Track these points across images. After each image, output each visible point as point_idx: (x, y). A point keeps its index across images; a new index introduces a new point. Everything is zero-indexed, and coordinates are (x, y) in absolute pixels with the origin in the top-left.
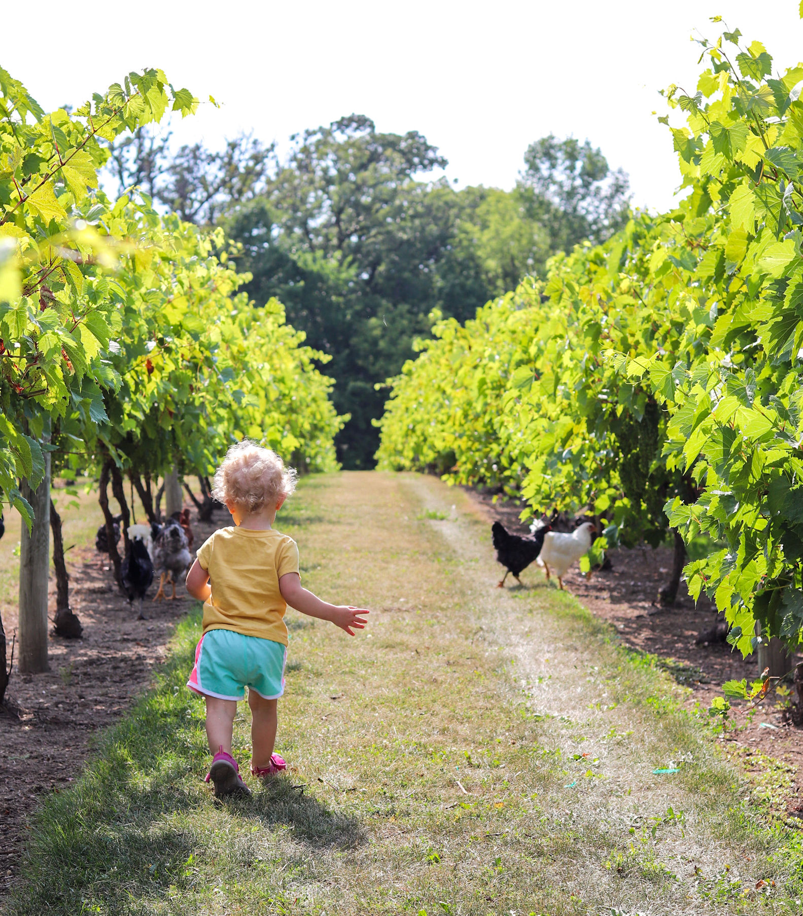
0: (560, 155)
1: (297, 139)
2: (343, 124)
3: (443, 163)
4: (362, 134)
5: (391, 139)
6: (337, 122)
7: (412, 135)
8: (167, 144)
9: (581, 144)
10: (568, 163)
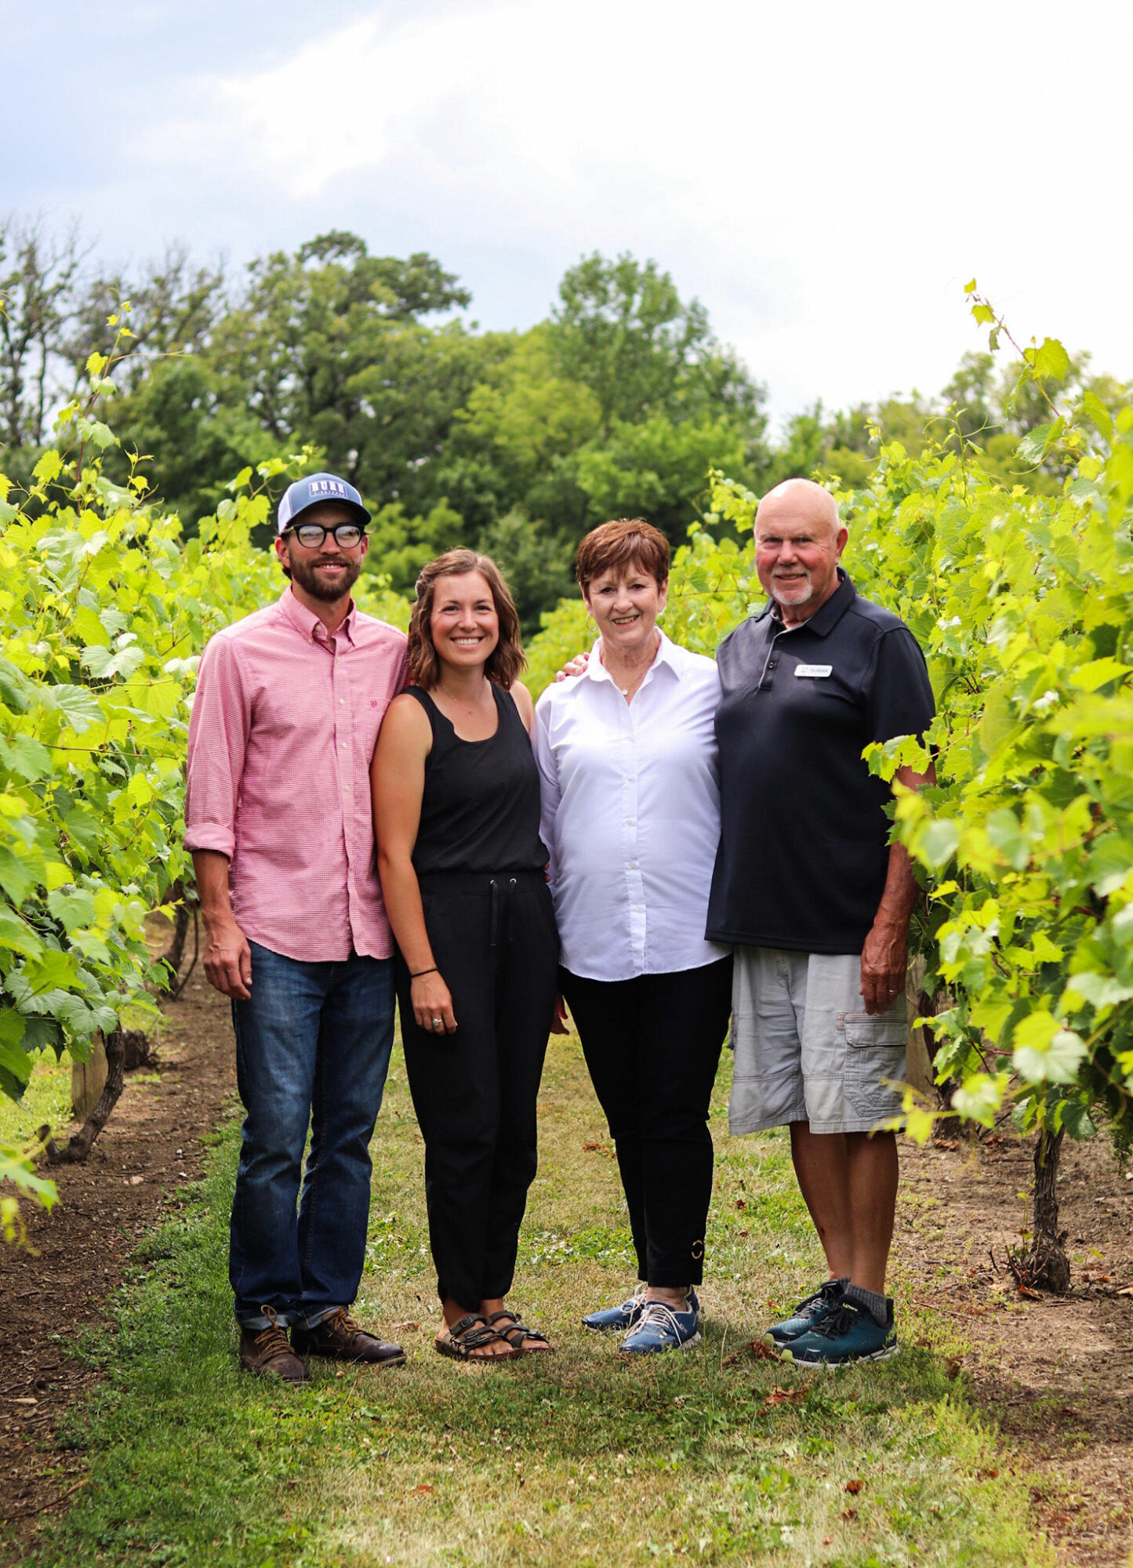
0: (612, 287)
1: (258, 269)
2: (320, 246)
3: (463, 300)
4: (348, 262)
5: (389, 265)
6: (310, 245)
7: (420, 261)
8: (69, 282)
9: (642, 269)
10: (623, 297)
